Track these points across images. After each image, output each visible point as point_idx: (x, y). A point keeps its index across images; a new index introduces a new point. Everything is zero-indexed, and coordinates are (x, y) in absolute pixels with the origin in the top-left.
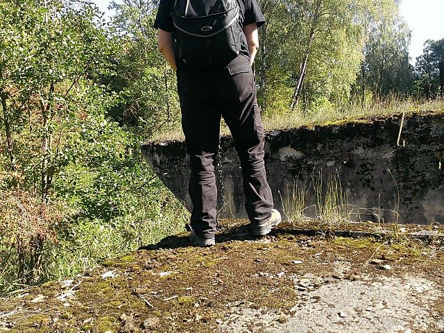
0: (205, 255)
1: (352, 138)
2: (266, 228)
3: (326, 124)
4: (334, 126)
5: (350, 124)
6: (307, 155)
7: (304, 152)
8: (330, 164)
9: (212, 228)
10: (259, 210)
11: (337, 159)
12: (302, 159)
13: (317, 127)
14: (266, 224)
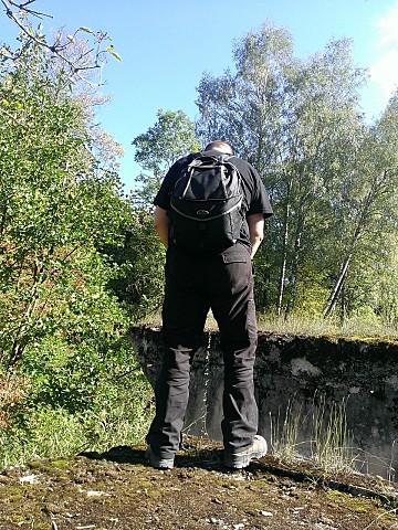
0: (154, 479)
1: (384, 362)
2: (243, 459)
3: (353, 339)
4: (362, 342)
5: (383, 344)
6: (326, 374)
7: (322, 369)
8: (354, 390)
9: (172, 445)
10: (237, 433)
11: (363, 385)
12: (319, 378)
13: (340, 340)
14: (244, 453)
